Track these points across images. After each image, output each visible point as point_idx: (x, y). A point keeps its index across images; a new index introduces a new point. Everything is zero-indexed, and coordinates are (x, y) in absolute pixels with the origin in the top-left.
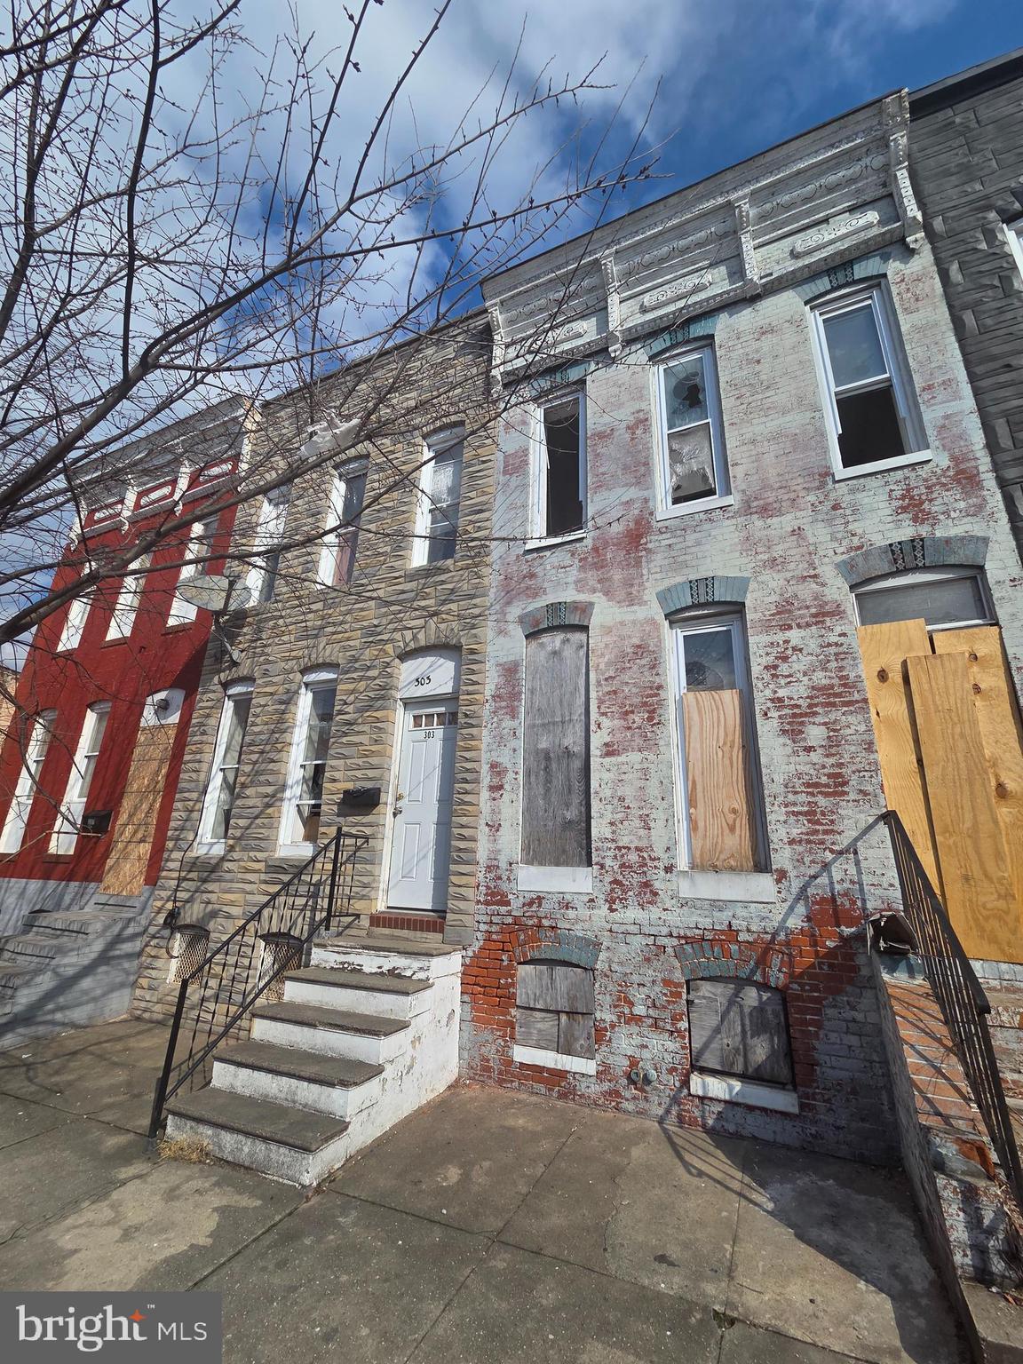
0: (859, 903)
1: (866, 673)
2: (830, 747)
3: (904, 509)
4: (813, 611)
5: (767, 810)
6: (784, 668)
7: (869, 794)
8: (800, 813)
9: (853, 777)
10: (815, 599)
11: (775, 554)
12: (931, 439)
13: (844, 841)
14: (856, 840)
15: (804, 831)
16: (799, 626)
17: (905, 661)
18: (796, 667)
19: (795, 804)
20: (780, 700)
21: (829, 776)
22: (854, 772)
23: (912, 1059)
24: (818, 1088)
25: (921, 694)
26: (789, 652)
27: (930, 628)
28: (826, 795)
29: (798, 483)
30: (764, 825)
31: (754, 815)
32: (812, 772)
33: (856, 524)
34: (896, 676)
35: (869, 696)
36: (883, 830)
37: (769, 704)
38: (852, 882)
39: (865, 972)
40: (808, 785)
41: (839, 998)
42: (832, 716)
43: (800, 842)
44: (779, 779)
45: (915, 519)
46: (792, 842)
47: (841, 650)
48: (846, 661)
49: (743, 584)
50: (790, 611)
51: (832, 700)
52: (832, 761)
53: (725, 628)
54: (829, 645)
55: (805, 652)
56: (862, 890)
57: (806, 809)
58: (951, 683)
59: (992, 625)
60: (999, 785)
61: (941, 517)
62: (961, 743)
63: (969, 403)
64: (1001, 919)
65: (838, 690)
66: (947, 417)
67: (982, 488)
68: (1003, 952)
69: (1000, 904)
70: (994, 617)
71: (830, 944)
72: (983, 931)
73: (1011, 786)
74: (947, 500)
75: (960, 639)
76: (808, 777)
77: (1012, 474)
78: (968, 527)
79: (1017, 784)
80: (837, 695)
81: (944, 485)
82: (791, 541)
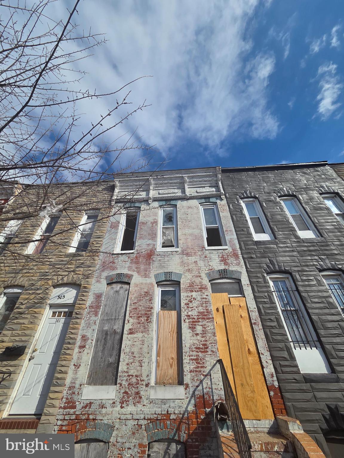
0: (211, 397)
1: (213, 308)
2: (203, 334)
3: (222, 261)
4: (199, 287)
5: (184, 358)
6: (191, 305)
7: (214, 352)
9: (210, 345)
10: (200, 283)
11: (189, 268)
12: (228, 244)
13: (207, 370)
14: (211, 370)
15: (195, 367)
16: (195, 291)
17: (223, 306)
18: (194, 305)
19: (192, 356)
20: (189, 316)
21: (203, 345)
22: (210, 344)
25: (227, 317)
26: (192, 299)
27: (229, 296)
28: (202, 352)
29: (196, 248)
30: (182, 364)
31: (179, 360)
32: (198, 343)
33: (211, 263)
34: (221, 311)
35: (214, 316)
36: (218, 366)
37: (186, 317)
38: (209, 388)
39: (213, 430)
40: (197, 348)
41: (205, 444)
42: (204, 323)
43: (193, 371)
44: (188, 345)
45: (225, 264)
46: (191, 372)
47: (207, 300)
48: (208, 304)
49: (180, 275)
50: (193, 286)
51: (204, 317)
52: (203, 339)
53: (174, 289)
54: (203, 298)
55: (197, 300)
56: (212, 391)
57: (195, 358)
58: (235, 314)
59: (244, 297)
60: (249, 349)
61: (231, 264)
62: (238, 334)
63: (235, 237)
64: (252, 401)
65: (206, 314)
66: (231, 239)
67: (239, 258)
68: (254, 416)
69: (251, 395)
70: (244, 294)
71: (202, 417)
72: (248, 407)
73: (251, 349)
74: (231, 260)
75: (236, 300)
76: (196, 345)
77: (245, 256)
78: (237, 268)
79: (253, 349)
80: (205, 315)
81: (231, 256)
82: (194, 265)
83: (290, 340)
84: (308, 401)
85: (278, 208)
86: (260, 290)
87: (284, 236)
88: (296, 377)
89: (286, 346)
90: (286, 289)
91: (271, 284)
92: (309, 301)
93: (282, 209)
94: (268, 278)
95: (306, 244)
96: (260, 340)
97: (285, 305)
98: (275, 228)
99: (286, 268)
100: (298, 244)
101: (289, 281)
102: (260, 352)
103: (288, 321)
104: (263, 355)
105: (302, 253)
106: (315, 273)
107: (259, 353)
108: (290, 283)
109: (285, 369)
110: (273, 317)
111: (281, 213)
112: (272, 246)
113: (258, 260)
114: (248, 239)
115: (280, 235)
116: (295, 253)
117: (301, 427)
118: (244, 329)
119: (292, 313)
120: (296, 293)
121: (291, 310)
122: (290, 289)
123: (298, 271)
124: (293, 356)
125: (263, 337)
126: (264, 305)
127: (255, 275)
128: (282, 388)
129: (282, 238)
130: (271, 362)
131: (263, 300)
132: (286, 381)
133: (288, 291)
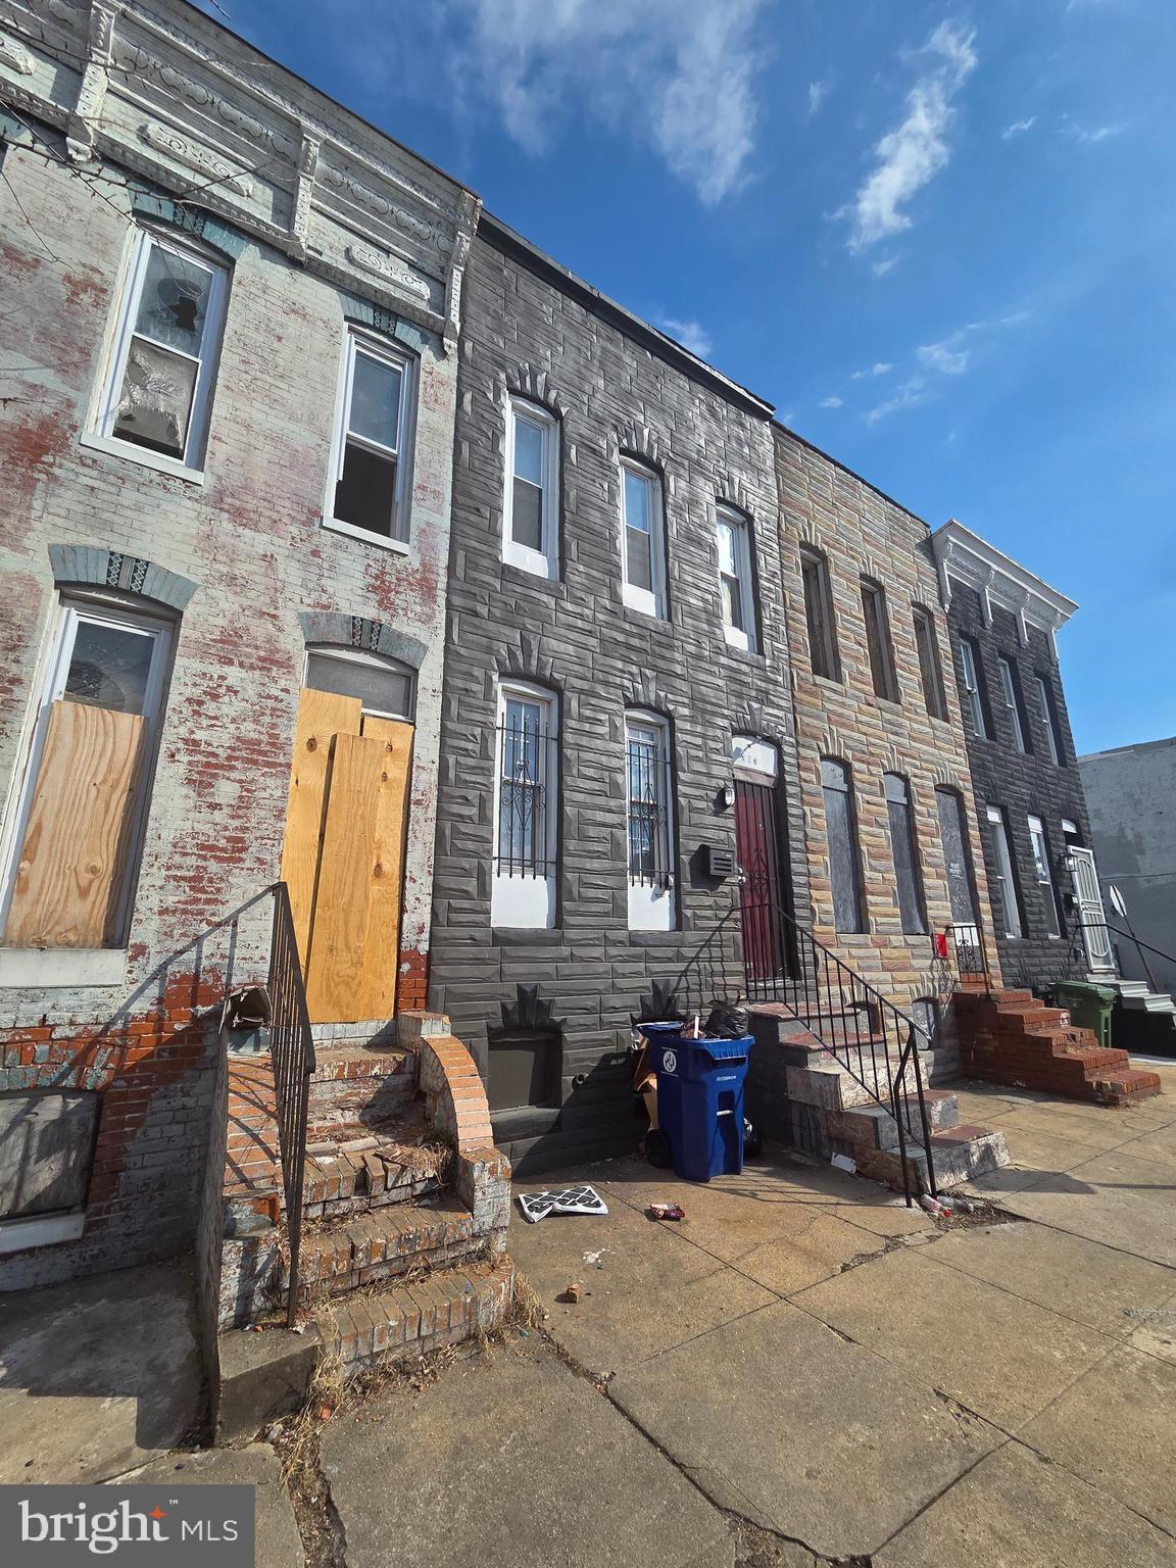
0: (224, 979)
1: (297, 736)
2: (239, 807)
3: (375, 589)
4: (262, 654)
5: (142, 872)
6: (210, 708)
7: (265, 864)
8: (183, 878)
9: (255, 844)
10: (268, 642)
11: (236, 572)
12: (412, 536)
13: (226, 912)
14: (239, 911)
15: (183, 899)
16: (241, 665)
17: (334, 737)
18: (225, 709)
19: (180, 867)
20: (196, 743)
21: (229, 839)
22: (256, 839)
23: (233, 1132)
24: (116, 1197)
25: (340, 770)
26: (222, 691)
27: (364, 710)
28: (220, 860)
29: (285, 507)
30: (133, 890)
31: (122, 878)
32: (212, 833)
33: (329, 582)
34: (323, 748)
35: (293, 761)
36: (270, 901)
37: (181, 745)
38: (223, 956)
39: (209, 1053)
40: (202, 847)
41: (172, 1087)
42: (250, 775)
43: (174, 912)
44: (168, 835)
45: (380, 603)
46: (163, 912)
47: (279, 705)
48: (281, 720)
49: (188, 589)
50: (235, 644)
51: (255, 757)
52: (237, 823)
53: (146, 634)
54: (269, 697)
55: (240, 696)
56: (230, 965)
57: (192, 874)
58: (366, 767)
59: (410, 724)
60: (379, 865)
61: (400, 612)
62: (359, 824)
63: (446, 523)
64: (348, 985)
65: (263, 747)
66: (429, 524)
67: (435, 602)
68: (341, 1013)
69: (351, 972)
70: (413, 717)
71: (178, 1027)
72: (332, 996)
73: (386, 867)
74: (407, 598)
75: (383, 728)
76: (203, 838)
77: (457, 601)
78: (417, 631)
79: (391, 866)
80: (264, 753)
81: (410, 584)
82: (259, 567)
83: (495, 854)
84: (484, 980)
85: (606, 486)
86: (464, 714)
87: (585, 582)
88: (478, 933)
89: (480, 868)
90: (532, 730)
91: (502, 706)
92: (575, 772)
93: (612, 495)
94: (499, 687)
95: (627, 626)
96: (419, 846)
97: (514, 770)
98: (574, 547)
99: (556, 675)
100: (609, 619)
101: (549, 711)
102: (408, 874)
103: (507, 810)
104: (415, 881)
105: (608, 647)
106: (615, 706)
107: (403, 877)
108: (547, 718)
109: (455, 917)
110: (472, 795)
111: (606, 506)
112: (545, 598)
113: (491, 626)
114: (484, 548)
115: (578, 573)
116: (593, 642)
117: (448, 1028)
118: (380, 813)
119: (524, 793)
120: (554, 745)
121: (524, 786)
122: (542, 732)
123: (581, 692)
124: (487, 889)
125: (431, 839)
126: (462, 760)
127: (465, 667)
128: (435, 955)
129: (579, 586)
130: (429, 899)
131: (463, 744)
132: (453, 942)
133: (537, 737)
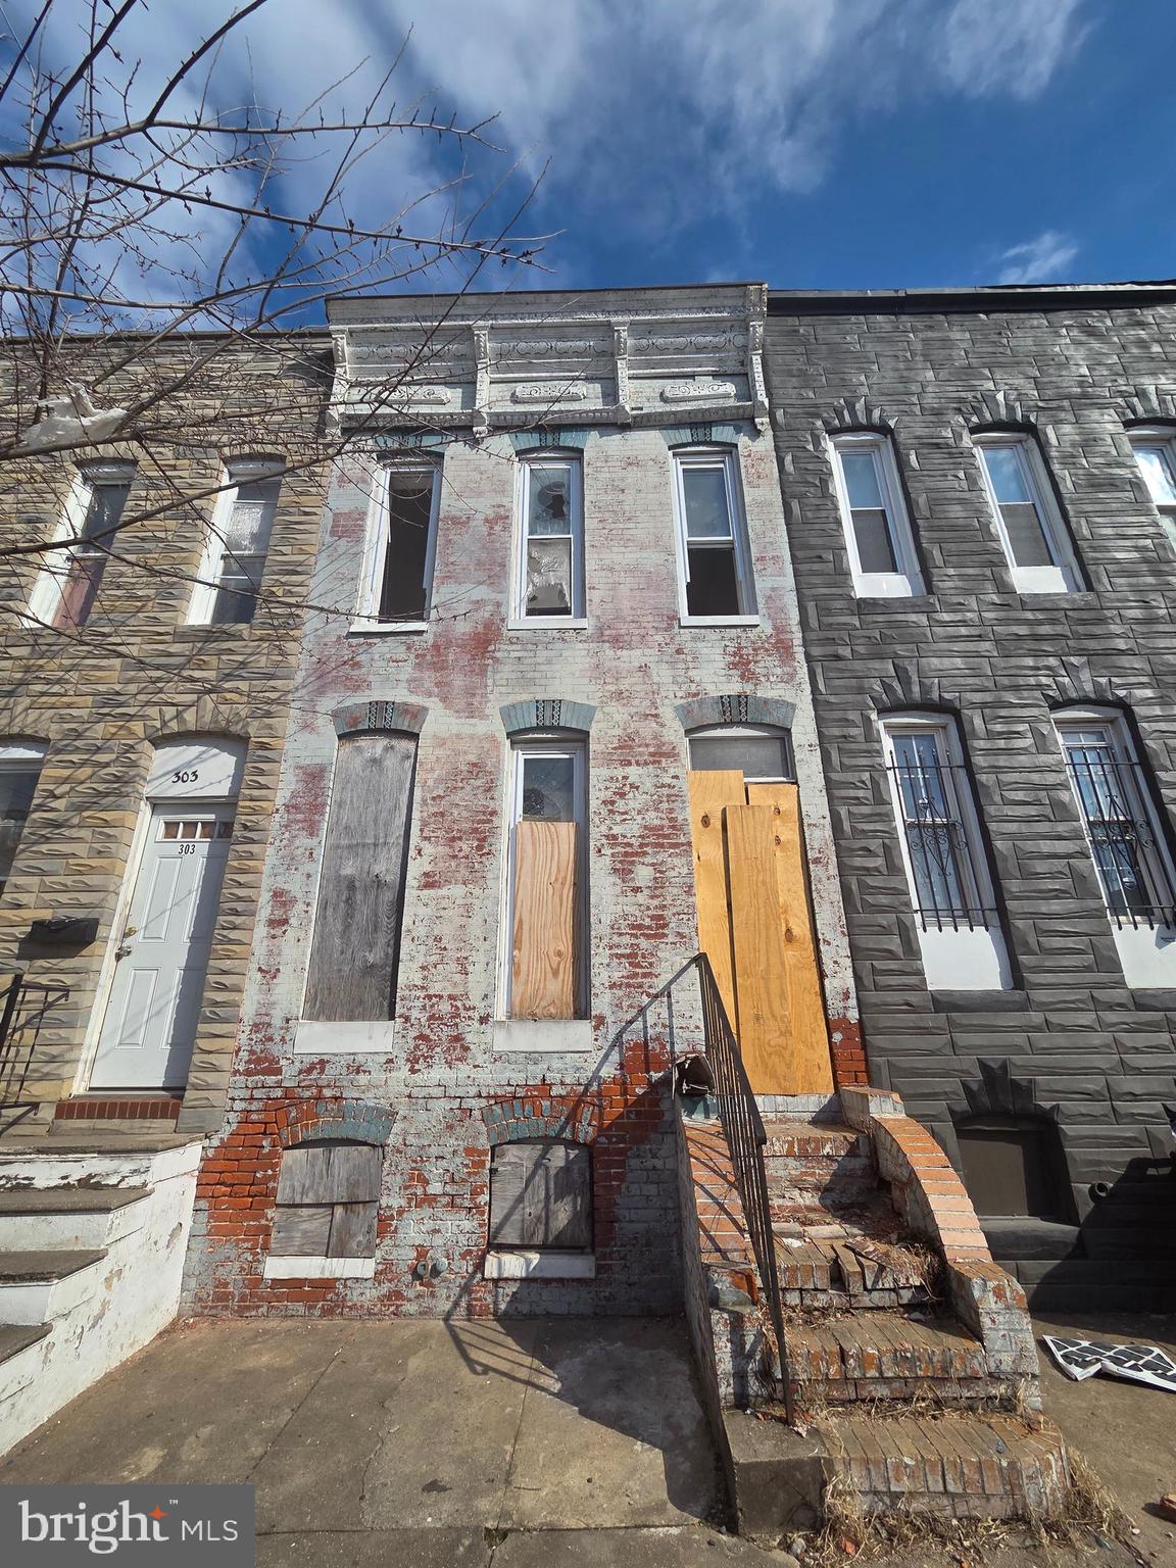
0: (668, 1047)
1: (691, 815)
2: (656, 888)
3: (735, 665)
4: (652, 750)
5: (592, 952)
6: (620, 805)
7: (685, 937)
8: (623, 956)
9: (674, 919)
10: (655, 738)
11: (622, 687)
12: (760, 606)
13: (660, 984)
14: (671, 982)
15: (625, 974)
16: (638, 763)
17: (724, 810)
18: (632, 804)
19: (618, 946)
20: (615, 837)
21: (652, 918)
22: (674, 915)
23: (701, 1199)
24: (615, 1246)
25: (735, 842)
26: (627, 789)
27: (746, 780)
28: (648, 937)
29: (649, 621)
30: (588, 968)
31: (579, 958)
32: (638, 913)
33: (695, 672)
34: (716, 823)
35: (692, 839)
36: (694, 971)
37: (604, 841)
38: (664, 1026)
39: (667, 1117)
40: (633, 927)
41: (642, 1147)
42: (660, 857)
43: (620, 986)
44: (607, 920)
45: (742, 677)
46: (613, 986)
47: (672, 791)
48: (676, 804)
49: (590, 712)
50: (631, 747)
51: (661, 841)
52: (656, 902)
53: (567, 756)
54: (663, 786)
55: (641, 790)
56: (671, 1033)
57: (628, 951)
58: (758, 834)
59: (793, 783)
60: (788, 930)
61: (762, 679)
62: (762, 891)
63: (790, 582)
64: (780, 1055)
65: (667, 831)
66: (773, 589)
67: (794, 659)
68: (780, 1086)
69: (781, 1041)
70: (795, 776)
71: (639, 1091)
72: (767, 1067)
73: (796, 931)
74: (768, 664)
75: (769, 793)
76: (633, 919)
77: (816, 651)
78: (782, 692)
79: (801, 929)
80: (667, 837)
81: (767, 650)
82: (638, 677)
83: (915, 905)
84: (932, 1053)
85: (961, 474)
86: (847, 761)
87: (960, 584)
88: (914, 998)
89: (900, 923)
90: (929, 762)
91: (888, 744)
92: (997, 799)
93: (973, 482)
94: (880, 725)
95: (1029, 615)
96: (826, 906)
97: (917, 810)
98: (936, 553)
99: (946, 696)
100: (1001, 615)
101: (947, 738)
102: (820, 936)
103: (919, 856)
104: (829, 944)
105: (1007, 646)
106: (1035, 712)
107: (816, 941)
108: (947, 746)
109: (883, 980)
110: (875, 845)
111: (967, 495)
112: (913, 617)
113: (858, 665)
114: (834, 591)
115: (948, 579)
116: (986, 646)
117: (900, 1107)
118: (780, 876)
119: (935, 833)
120: (962, 775)
121: (934, 825)
122: (943, 762)
123: (984, 705)
124: (914, 947)
125: (838, 897)
126: (854, 809)
127: (838, 714)
128: (867, 1024)
129: (952, 592)
130: (848, 962)
131: (852, 793)
132: (884, 1008)
133: (938, 768)
